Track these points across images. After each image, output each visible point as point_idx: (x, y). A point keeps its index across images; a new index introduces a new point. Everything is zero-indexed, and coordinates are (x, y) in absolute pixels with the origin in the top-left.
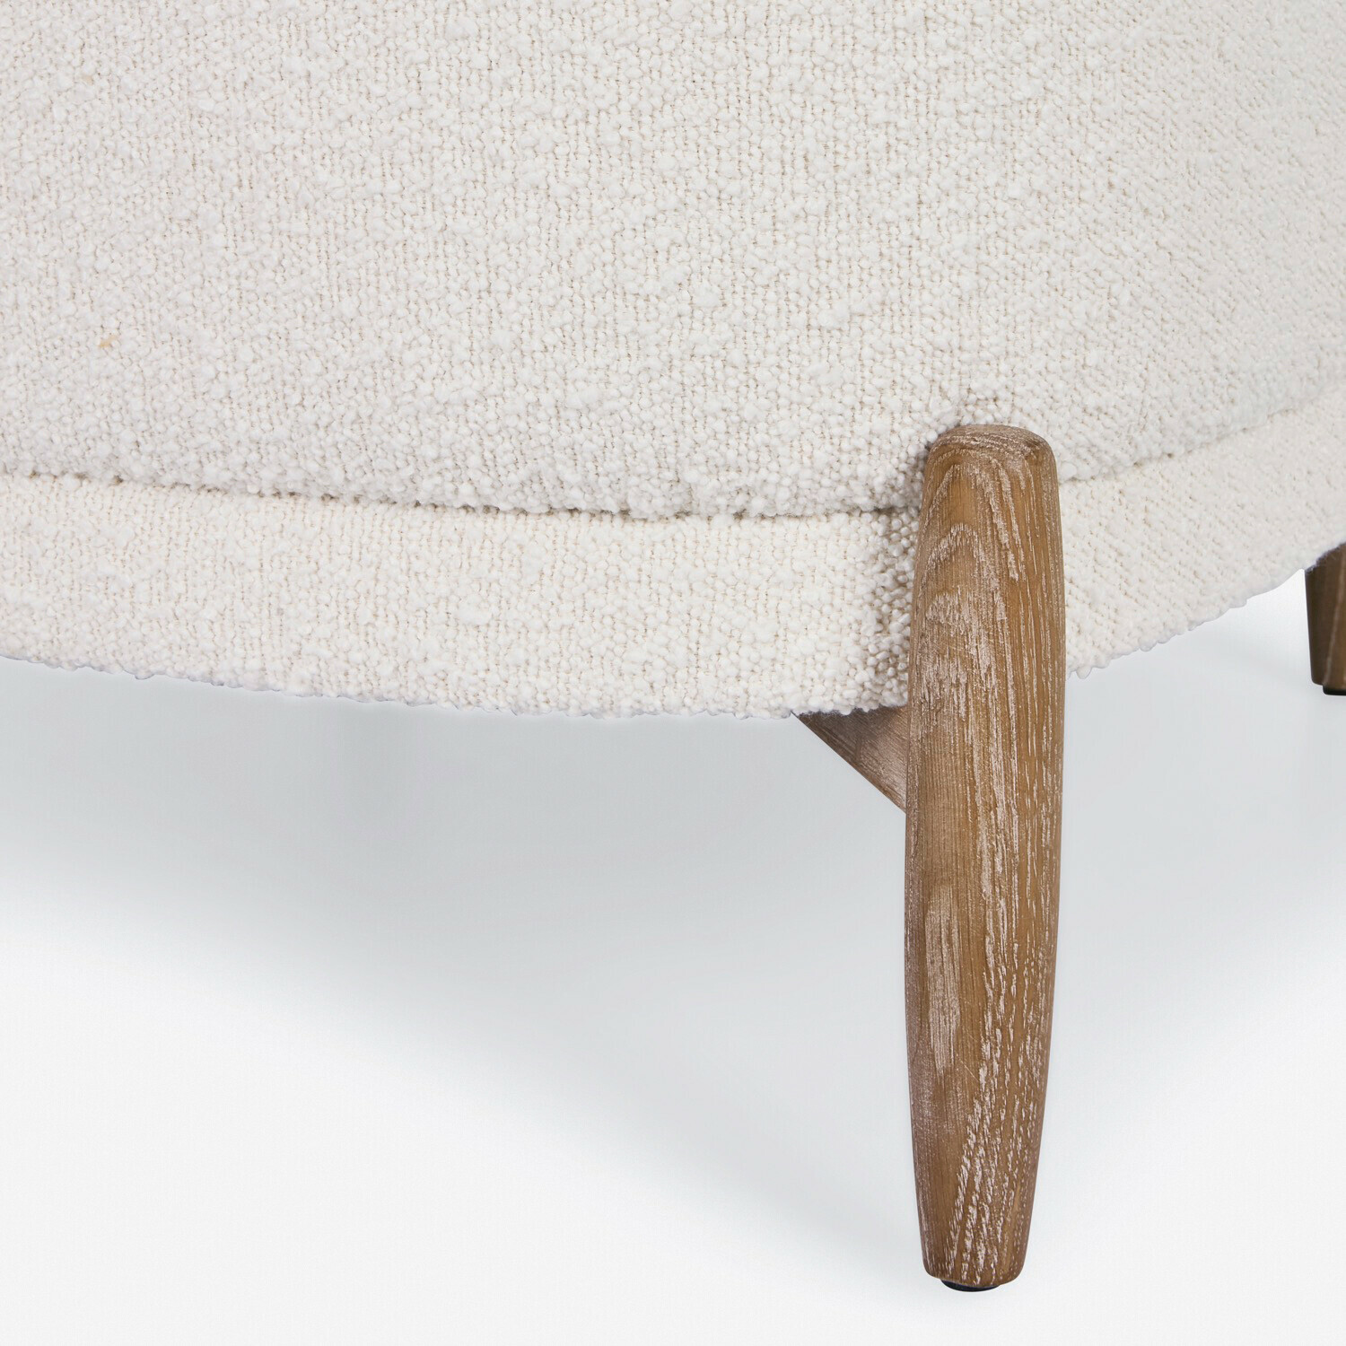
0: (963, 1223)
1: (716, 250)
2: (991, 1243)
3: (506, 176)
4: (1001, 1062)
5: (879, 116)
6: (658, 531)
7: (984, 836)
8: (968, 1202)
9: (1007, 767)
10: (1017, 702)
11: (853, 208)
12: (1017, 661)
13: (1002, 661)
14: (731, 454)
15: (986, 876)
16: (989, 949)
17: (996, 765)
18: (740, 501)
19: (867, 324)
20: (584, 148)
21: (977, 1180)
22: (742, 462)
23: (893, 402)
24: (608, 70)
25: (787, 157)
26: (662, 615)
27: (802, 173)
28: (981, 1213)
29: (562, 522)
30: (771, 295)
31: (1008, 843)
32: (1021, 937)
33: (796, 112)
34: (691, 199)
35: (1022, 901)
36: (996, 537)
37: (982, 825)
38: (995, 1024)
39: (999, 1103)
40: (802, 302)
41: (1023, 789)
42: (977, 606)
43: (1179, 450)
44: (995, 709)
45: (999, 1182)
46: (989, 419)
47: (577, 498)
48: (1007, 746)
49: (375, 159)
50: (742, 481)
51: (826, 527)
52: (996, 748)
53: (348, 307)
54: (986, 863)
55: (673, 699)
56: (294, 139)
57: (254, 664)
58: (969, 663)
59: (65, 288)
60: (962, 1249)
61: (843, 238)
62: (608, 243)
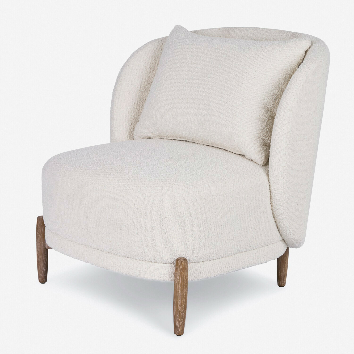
0: (176, 329)
1: (158, 240)
2: (179, 331)
3: (141, 232)
4: (179, 314)
5: (172, 230)
6: (154, 264)
7: (178, 294)
8: (177, 327)
9: (180, 288)
10: (181, 282)
11: (170, 237)
12: (181, 279)
13: (180, 279)
14: (159, 258)
15: (178, 297)
16: (178, 304)
17: (179, 288)
18: (160, 262)
19: (171, 247)
20: (147, 230)
21: (177, 325)
22: (160, 259)
23: (173, 254)
24: (149, 224)
25: (164, 233)
26: (154, 271)
27: (165, 234)
28: (178, 328)
29: (146, 262)
30: (162, 244)
31: (180, 295)
32: (181, 303)
33: (165, 229)
34: (156, 236)
35: (181, 300)
36: (180, 268)
37: (178, 293)
38: (179, 311)
39: (179, 318)
40: (165, 245)
41: (182, 290)
42: (178, 273)
43: (208, 260)
44: (179, 283)
45: (179, 326)
46: (183, 257)
47: (147, 260)
48: (180, 286)
49: (131, 229)
50: (161, 260)
51: (169, 265)
52: (179, 286)
53: (128, 241)
54: (178, 296)
55: (155, 279)
56: (124, 226)
57: (122, 271)
58: (177, 278)
59: (107, 236)
60: (176, 332)
61: (169, 240)
62: (149, 239)
